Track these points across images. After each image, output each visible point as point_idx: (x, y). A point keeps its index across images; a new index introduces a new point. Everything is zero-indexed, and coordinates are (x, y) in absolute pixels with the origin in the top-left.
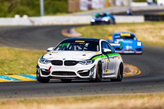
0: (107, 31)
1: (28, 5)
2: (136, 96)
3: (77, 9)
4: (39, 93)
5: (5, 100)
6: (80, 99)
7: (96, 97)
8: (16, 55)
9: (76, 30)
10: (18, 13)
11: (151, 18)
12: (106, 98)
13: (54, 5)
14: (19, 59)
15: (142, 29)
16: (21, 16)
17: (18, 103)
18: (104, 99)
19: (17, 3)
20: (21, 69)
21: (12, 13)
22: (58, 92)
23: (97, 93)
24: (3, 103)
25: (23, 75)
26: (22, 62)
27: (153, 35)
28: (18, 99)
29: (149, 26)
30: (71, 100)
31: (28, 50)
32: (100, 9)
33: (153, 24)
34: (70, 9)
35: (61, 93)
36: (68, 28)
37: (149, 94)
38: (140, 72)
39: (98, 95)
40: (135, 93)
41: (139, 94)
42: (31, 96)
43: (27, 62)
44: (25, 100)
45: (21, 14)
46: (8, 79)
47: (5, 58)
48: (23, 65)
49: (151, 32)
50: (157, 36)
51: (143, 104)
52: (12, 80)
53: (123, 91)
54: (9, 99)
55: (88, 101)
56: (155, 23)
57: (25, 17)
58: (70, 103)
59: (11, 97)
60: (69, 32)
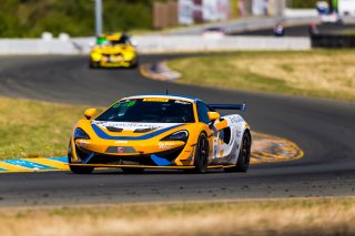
1: (69, 13)
2: (294, 203)
3: (172, 22)
5: (24, 209)
6: (179, 209)
7: (213, 205)
8: (45, 117)
9: (169, 66)
10: (48, 29)
11: (325, 41)
14: (51, 124)
16: (56, 36)
17: (51, 214)
18: (230, 208)
20: (56, 145)
21: (36, 29)
23: (214, 196)
24: (19, 216)
25: (60, 157)
26: (57, 131)
28: (51, 208)
30: (160, 209)
31: (70, 106)
32: (219, 21)
33: (328, 55)
34: (157, 23)
35: (139, 195)
36: (154, 60)
38: (302, 154)
39: (216, 201)
40: (292, 196)
41: (301, 198)
42: (77, 202)
43: (68, 131)
44: (65, 208)
45: (56, 31)
47: (20, 123)
48: (60, 137)
50: (337, 79)
52: (36, 169)
57: (64, 37)
58: (159, 216)
59: (36, 203)
60: (154, 69)
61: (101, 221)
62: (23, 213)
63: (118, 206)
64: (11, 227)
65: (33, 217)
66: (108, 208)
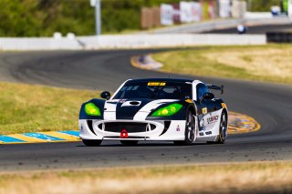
0: (205, 59)
1: (76, 16)
2: (252, 166)
3: (156, 24)
4: (93, 160)
5: (38, 172)
6: (160, 171)
7: (187, 168)
8: (56, 99)
9: (154, 58)
10: (58, 30)
11: (277, 38)
12: (203, 168)
13: (117, 17)
14: (61, 105)
15: (263, 56)
16: (64, 35)
17: (59, 176)
18: (200, 170)
19: (56, 12)
20: (64, 121)
21: (49, 30)
22: (125, 159)
23: (189, 160)
24: (35, 177)
25: (68, 131)
26: (66, 110)
27: (281, 65)
28: (60, 171)
29: (275, 50)
30: (145, 172)
31: (76, 91)
32: (193, 22)
33: (280, 48)
34: (144, 24)
35: (129, 160)
36: (142, 53)
37: (273, 162)
38: (259, 127)
39: (190, 164)
40: (250, 160)
41: (258, 162)
42: (80, 166)
43: (74, 110)
44: (71, 171)
45: (64, 31)
46: (42, 137)
47: (37, 104)
48: (67, 115)
49: (278, 61)
50: (287, 67)
51: (265, 178)
52: (49, 140)
53: (231, 158)
54: (45, 171)
55: (174, 173)
56: (283, 45)
57: (71, 36)
58: (145, 177)
59: (48, 167)
60: (142, 61)
61: (98, 181)
62: (38, 175)
63: (112, 169)
64: (28, 186)
65: (45, 178)
66: (104, 171)
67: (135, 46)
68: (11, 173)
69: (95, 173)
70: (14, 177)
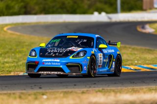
1: (106, 3)
3: (151, 7)
5: (85, 90)
6: (153, 89)
9: (150, 27)
10: (97, 10)
16: (100, 13)
24: (83, 93)
28: (97, 89)
30: (145, 90)
34: (144, 7)
36: (143, 24)
42: (108, 87)
44: (103, 89)
45: (100, 11)
57: (103, 14)
58: (144, 93)
59: (90, 87)
60: (143, 28)
61: (118, 95)
62: (85, 91)
63: (126, 88)
64: (79, 97)
65: (88, 93)
66: (122, 89)
67: (140, 20)
68: (70, 90)
69: (116, 90)
70: (71, 92)
